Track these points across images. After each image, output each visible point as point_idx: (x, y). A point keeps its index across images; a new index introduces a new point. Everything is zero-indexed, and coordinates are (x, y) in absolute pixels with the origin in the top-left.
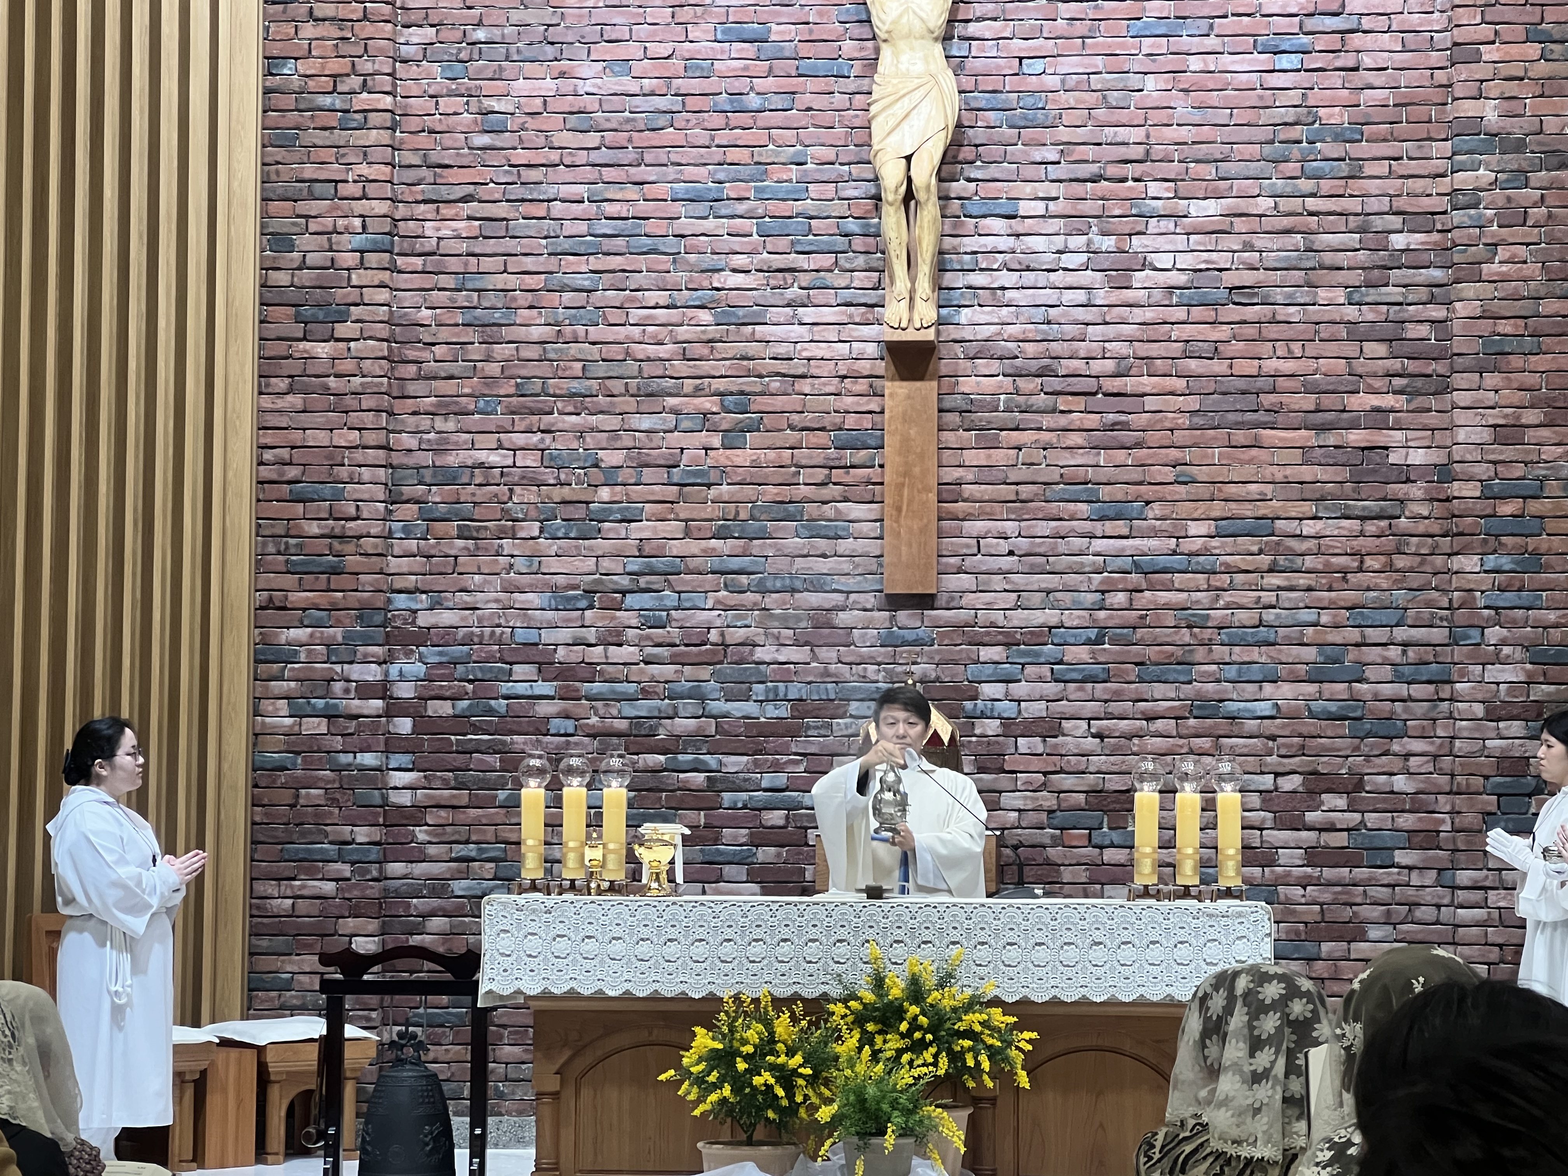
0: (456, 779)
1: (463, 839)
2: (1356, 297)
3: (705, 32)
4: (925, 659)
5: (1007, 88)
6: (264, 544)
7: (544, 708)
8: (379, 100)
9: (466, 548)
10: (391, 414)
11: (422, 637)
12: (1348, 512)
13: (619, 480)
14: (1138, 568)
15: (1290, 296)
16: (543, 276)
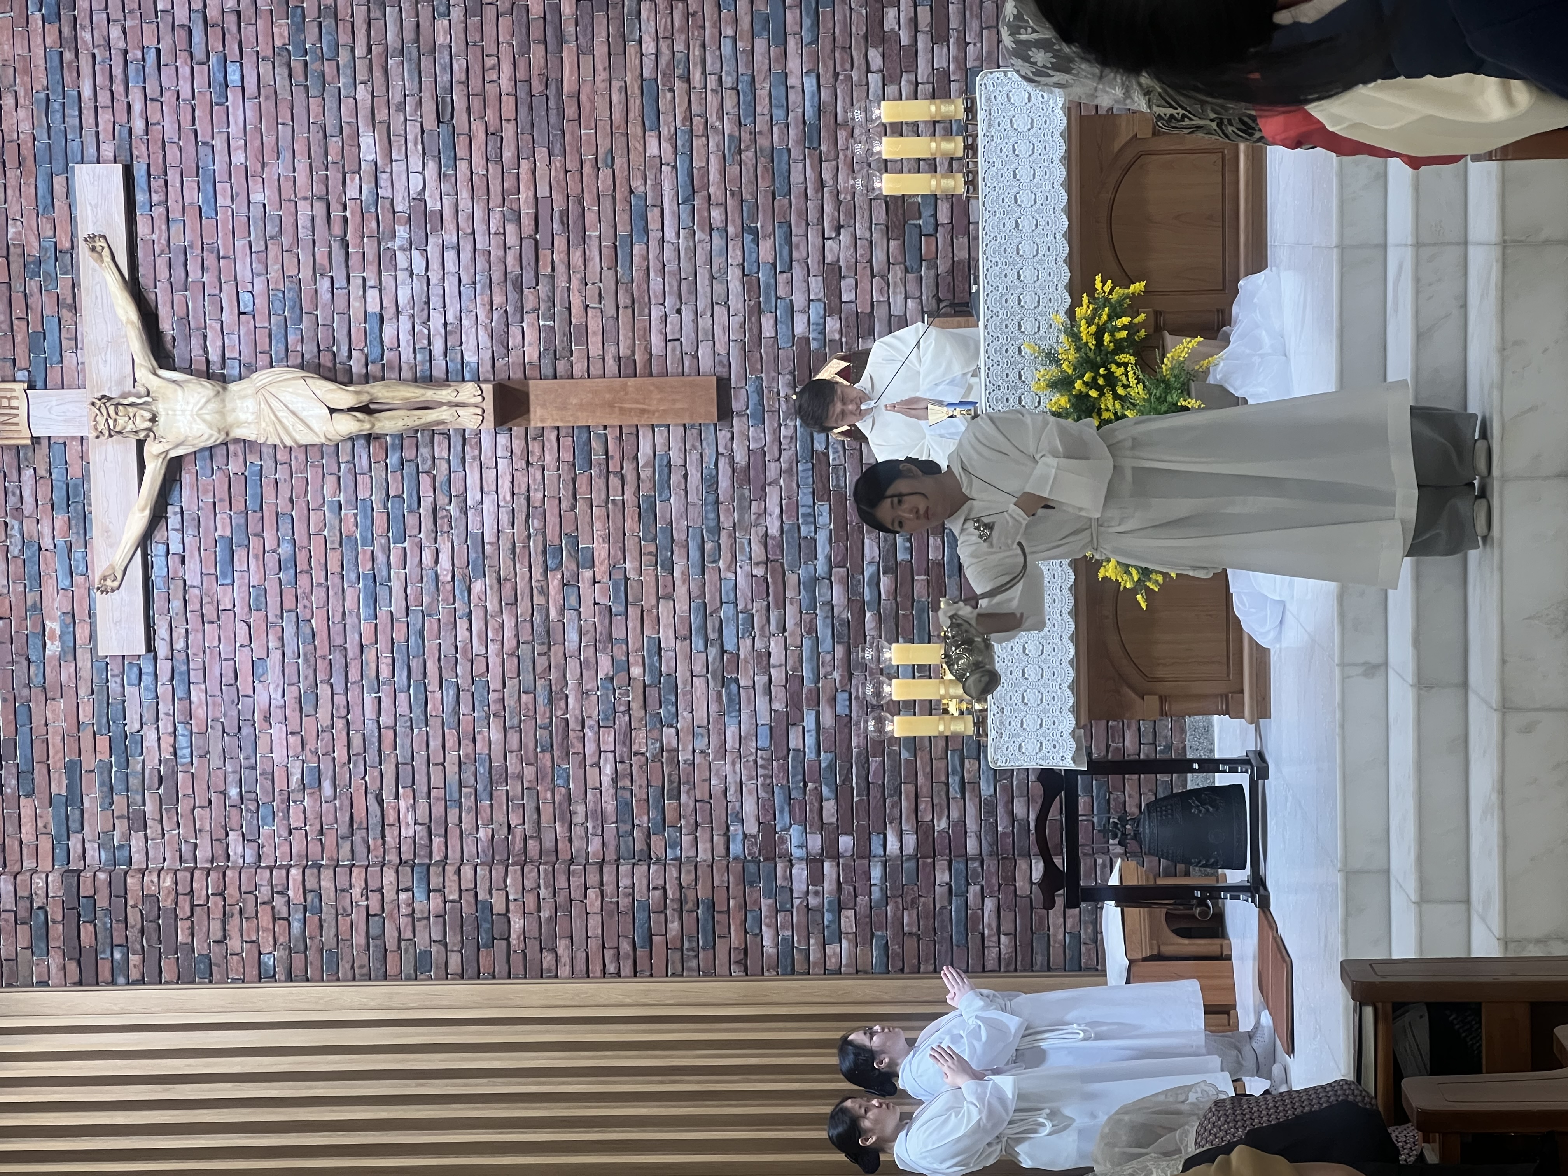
0: (892, 796)
1: (944, 788)
2: (442, 9)
3: (225, 594)
4: (775, 385)
5: (267, 325)
6: (690, 969)
7: (827, 719)
8: (294, 880)
9: (688, 792)
10: (572, 862)
11: (768, 828)
12: (634, 12)
13: (624, 658)
14: (690, 199)
15: (443, 69)
16: (446, 731)
